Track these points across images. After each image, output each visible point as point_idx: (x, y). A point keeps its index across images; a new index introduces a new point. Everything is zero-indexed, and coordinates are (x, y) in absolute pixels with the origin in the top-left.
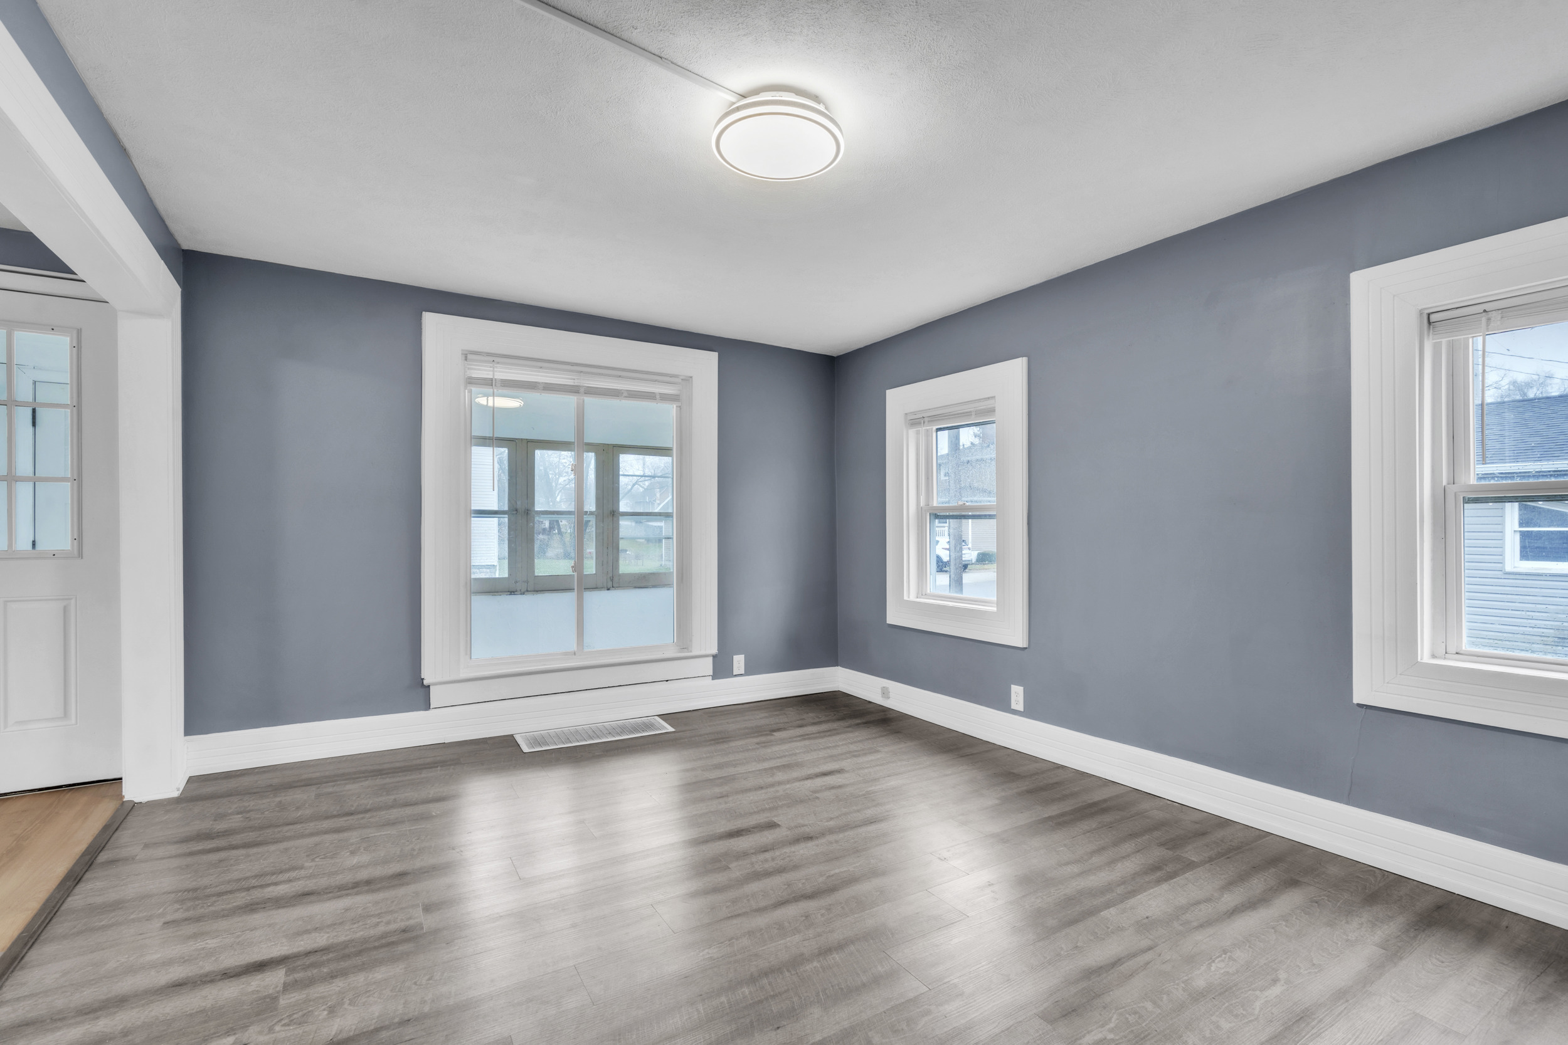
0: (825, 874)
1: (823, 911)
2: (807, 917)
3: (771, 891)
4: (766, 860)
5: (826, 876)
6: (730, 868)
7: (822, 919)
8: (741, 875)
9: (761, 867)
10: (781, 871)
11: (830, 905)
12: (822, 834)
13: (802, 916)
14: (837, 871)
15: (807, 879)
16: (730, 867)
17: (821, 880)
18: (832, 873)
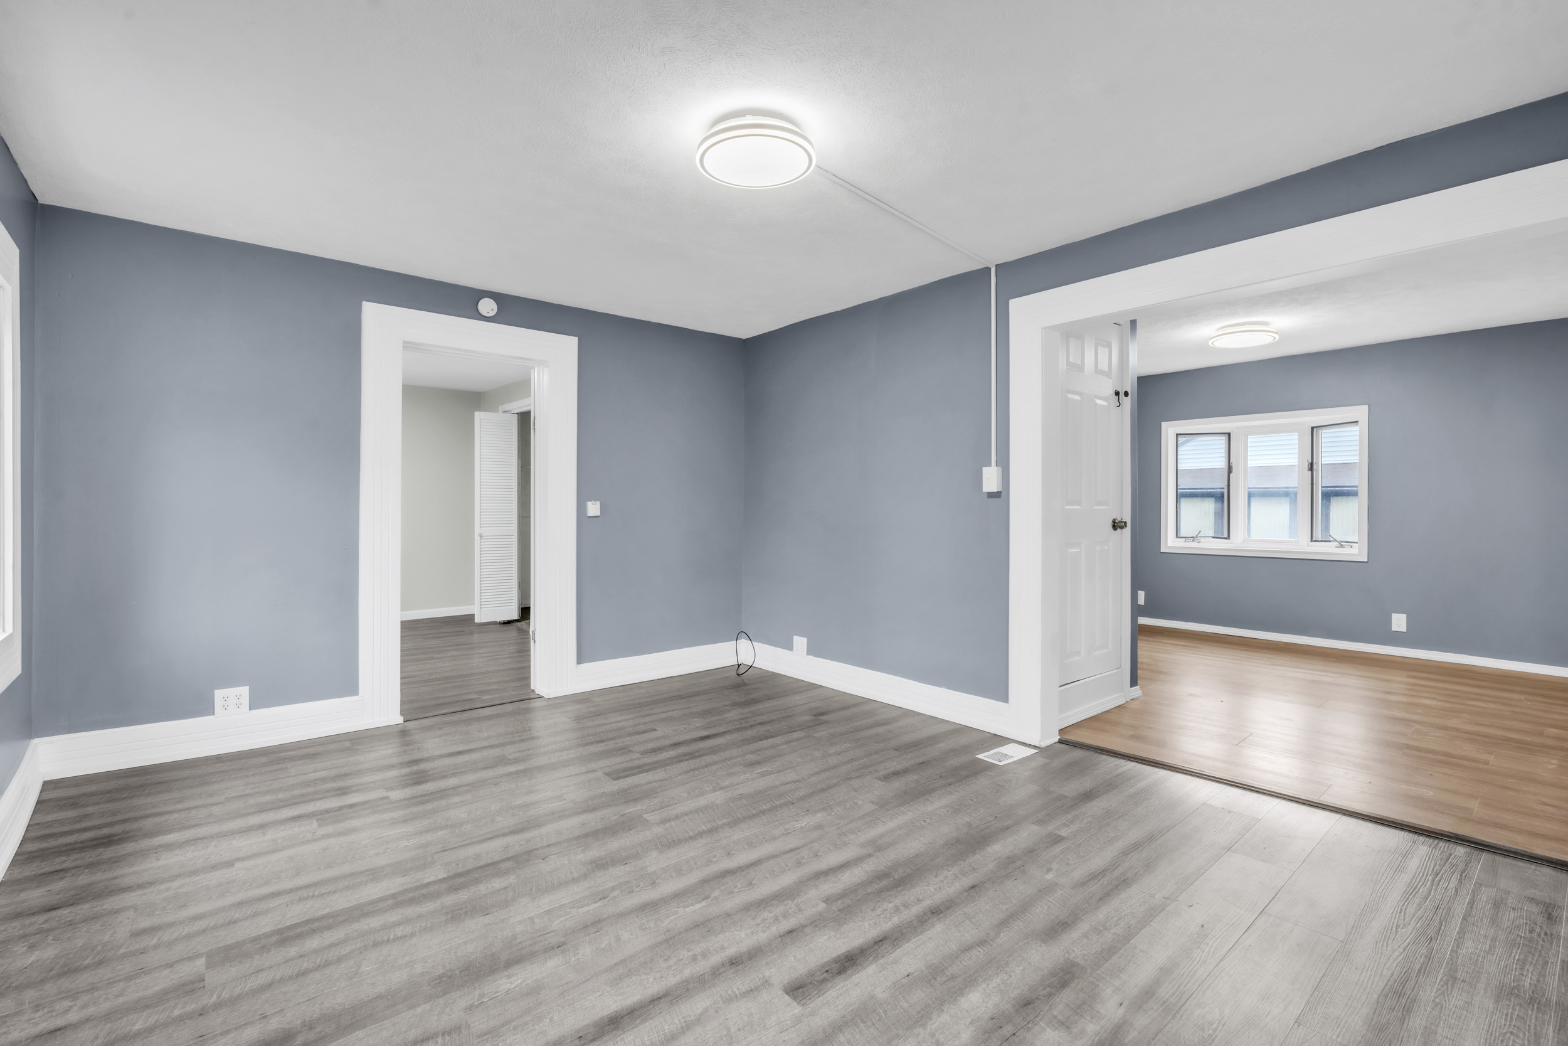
0: (712, 900)
1: (715, 859)
2: (729, 854)
3: (768, 876)
4: (785, 916)
5: (711, 898)
6: (824, 901)
7: (715, 853)
8: (806, 894)
9: (788, 906)
10: (762, 903)
11: (708, 865)
12: (716, 973)
13: (733, 854)
14: (698, 906)
15: (732, 892)
16: (824, 904)
17: (716, 893)
18: (704, 903)
